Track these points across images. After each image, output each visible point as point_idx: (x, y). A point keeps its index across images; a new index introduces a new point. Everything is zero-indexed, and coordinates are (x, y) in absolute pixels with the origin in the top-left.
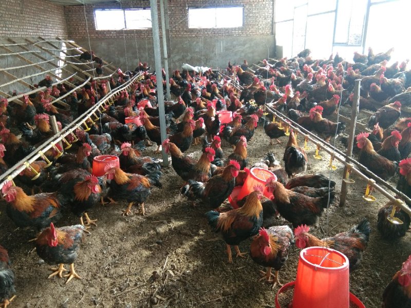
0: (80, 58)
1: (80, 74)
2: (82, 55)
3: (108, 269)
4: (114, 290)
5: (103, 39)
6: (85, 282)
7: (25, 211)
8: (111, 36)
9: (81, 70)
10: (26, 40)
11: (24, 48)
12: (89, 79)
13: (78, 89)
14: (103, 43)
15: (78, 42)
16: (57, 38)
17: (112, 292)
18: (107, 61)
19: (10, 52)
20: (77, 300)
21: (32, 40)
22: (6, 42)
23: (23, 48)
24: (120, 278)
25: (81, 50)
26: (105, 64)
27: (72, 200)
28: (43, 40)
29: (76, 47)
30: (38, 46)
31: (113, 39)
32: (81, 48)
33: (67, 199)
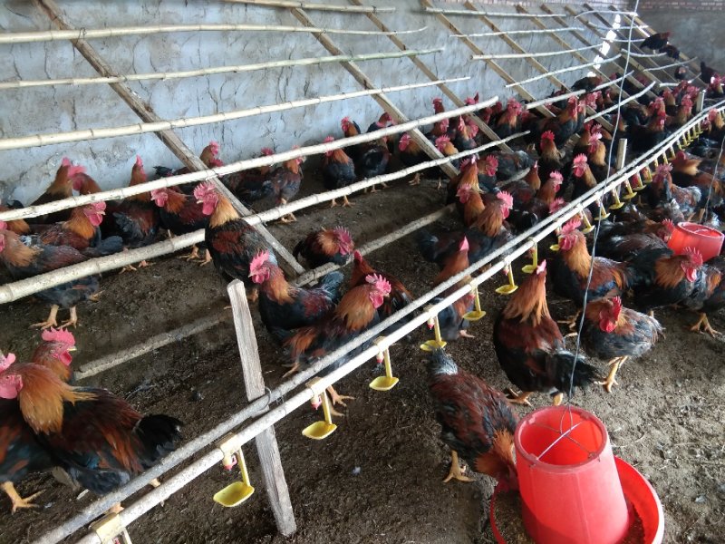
0: (643, 45)
1: (638, 74)
2: (648, 39)
3: (685, 415)
4: (698, 451)
5: (694, 12)
6: (645, 416)
7: (577, 272)
8: (712, 7)
9: (640, 68)
10: (566, 9)
11: (561, 23)
12: (652, 85)
13: (632, 101)
14: (691, 20)
15: (644, 16)
16: (612, 8)
17: (692, 452)
18: (686, 55)
19: (542, 28)
20: (634, 437)
21: (574, 10)
22: (538, 10)
23: (559, 21)
24: (707, 438)
25: (644, 29)
26: (683, 60)
27: (648, 281)
28: (590, 9)
29: (639, 25)
30: (581, 20)
31: (715, 12)
32: (646, 27)
33: (641, 278)
